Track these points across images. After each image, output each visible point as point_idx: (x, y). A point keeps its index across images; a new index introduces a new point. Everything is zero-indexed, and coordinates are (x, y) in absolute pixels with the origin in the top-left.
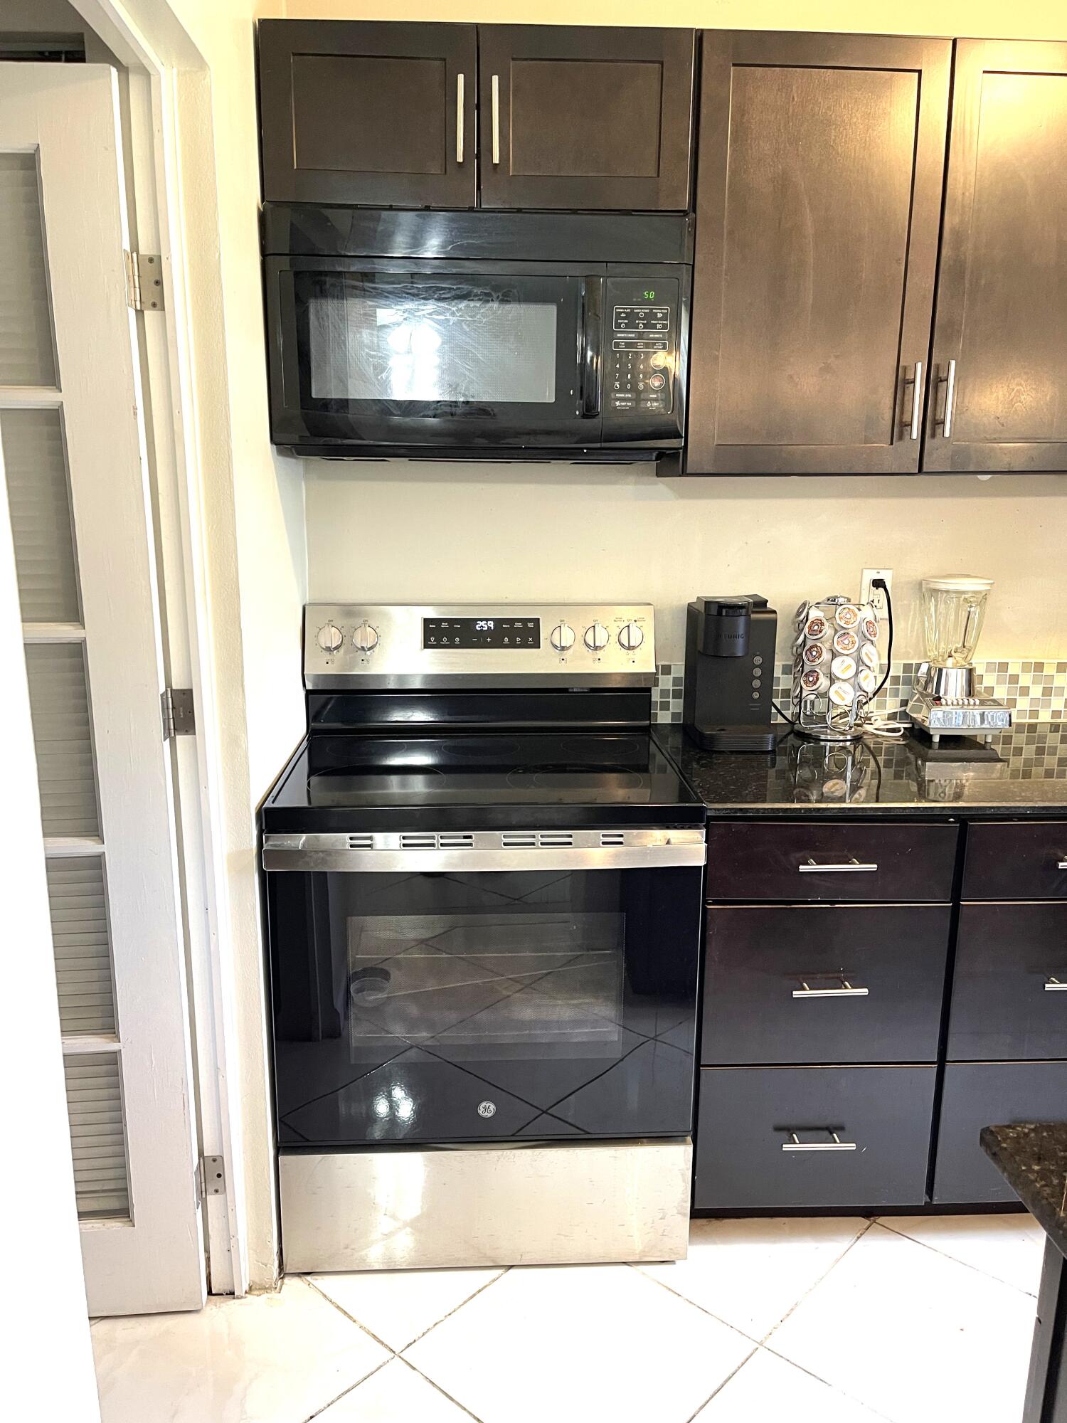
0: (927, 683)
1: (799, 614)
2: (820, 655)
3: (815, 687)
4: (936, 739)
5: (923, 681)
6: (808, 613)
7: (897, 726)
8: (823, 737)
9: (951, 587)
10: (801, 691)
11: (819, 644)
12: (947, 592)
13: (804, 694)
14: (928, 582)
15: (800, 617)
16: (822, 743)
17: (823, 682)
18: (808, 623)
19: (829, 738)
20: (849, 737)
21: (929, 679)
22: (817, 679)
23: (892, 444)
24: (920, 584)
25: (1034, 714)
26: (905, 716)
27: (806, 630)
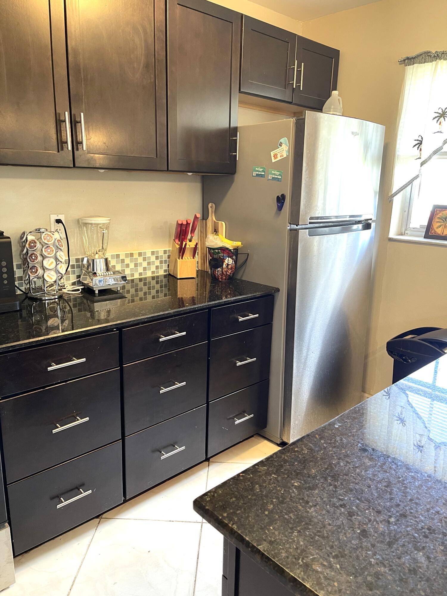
0: (88, 267)
1: (22, 238)
2: (37, 258)
3: (36, 275)
4: (97, 292)
5: (86, 266)
6: (27, 238)
7: (78, 288)
8: (43, 298)
9: (93, 222)
10: (29, 277)
11: (35, 253)
12: (91, 224)
13: (31, 278)
14: (82, 220)
15: (22, 240)
16: (44, 302)
17: (40, 272)
18: (28, 243)
19: (47, 298)
20: (56, 297)
21: (89, 265)
22: (37, 270)
23: (58, 152)
24: (78, 221)
25: (132, 275)
26: (79, 283)
27: (27, 246)
